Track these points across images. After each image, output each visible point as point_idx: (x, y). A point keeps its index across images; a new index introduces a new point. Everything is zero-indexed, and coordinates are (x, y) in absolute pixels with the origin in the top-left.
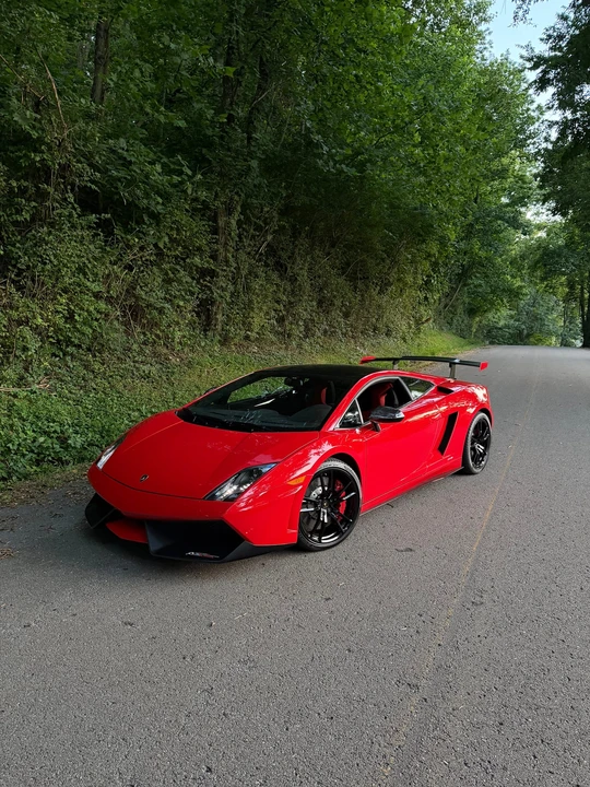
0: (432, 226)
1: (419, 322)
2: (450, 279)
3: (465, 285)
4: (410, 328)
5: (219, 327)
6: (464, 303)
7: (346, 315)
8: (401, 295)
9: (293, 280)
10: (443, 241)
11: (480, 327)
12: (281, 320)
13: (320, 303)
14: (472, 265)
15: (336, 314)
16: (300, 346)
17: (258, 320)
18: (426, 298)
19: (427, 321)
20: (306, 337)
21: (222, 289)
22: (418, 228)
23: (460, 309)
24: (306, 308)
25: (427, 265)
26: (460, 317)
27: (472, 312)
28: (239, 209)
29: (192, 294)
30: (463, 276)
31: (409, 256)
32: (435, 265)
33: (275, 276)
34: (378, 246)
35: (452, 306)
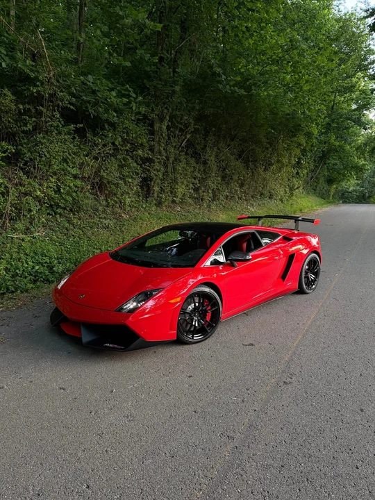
0: (300, 126)
1: (292, 189)
2: (315, 161)
3: (325, 164)
4: (286, 193)
5: (156, 195)
6: (324, 175)
7: (242, 185)
8: (280, 172)
9: (205, 163)
10: (309, 135)
11: (337, 192)
12: (197, 190)
13: (223, 178)
14: (329, 151)
15: (235, 186)
16: (209, 206)
17: (181, 190)
18: (297, 173)
19: (297, 188)
20: (213, 200)
21: (157, 171)
22: (291, 127)
23: (322, 180)
24: (214, 181)
25: (298, 152)
26: (323, 185)
27: (330, 181)
28: (168, 118)
29: (137, 174)
30: (323, 158)
31: (286, 146)
32: (304, 152)
33: (192, 161)
34: (264, 140)
35: (316, 178)
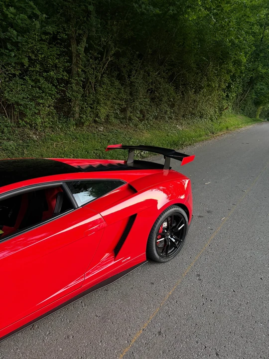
0: (228, 53)
1: (221, 109)
2: (243, 85)
3: (253, 88)
4: (216, 113)
5: (77, 116)
6: (252, 98)
7: (172, 106)
8: (211, 95)
9: (132, 84)
10: (237, 63)
11: (263, 111)
12: (123, 110)
13: (153, 99)
14: (257, 78)
15: (165, 107)
16: (136, 125)
17: (103, 111)
18: (227, 96)
19: (226, 109)
20: (141, 121)
21: (75, 91)
22: (221, 55)
23: (250, 102)
24: (142, 100)
25: (228, 78)
26: (250, 106)
27: (257, 103)
28: (85, 40)
29: (51, 95)
30: (251, 82)
31: (216, 72)
32: (233, 77)
33: (117, 83)
34: (194, 66)
35: (245, 100)
